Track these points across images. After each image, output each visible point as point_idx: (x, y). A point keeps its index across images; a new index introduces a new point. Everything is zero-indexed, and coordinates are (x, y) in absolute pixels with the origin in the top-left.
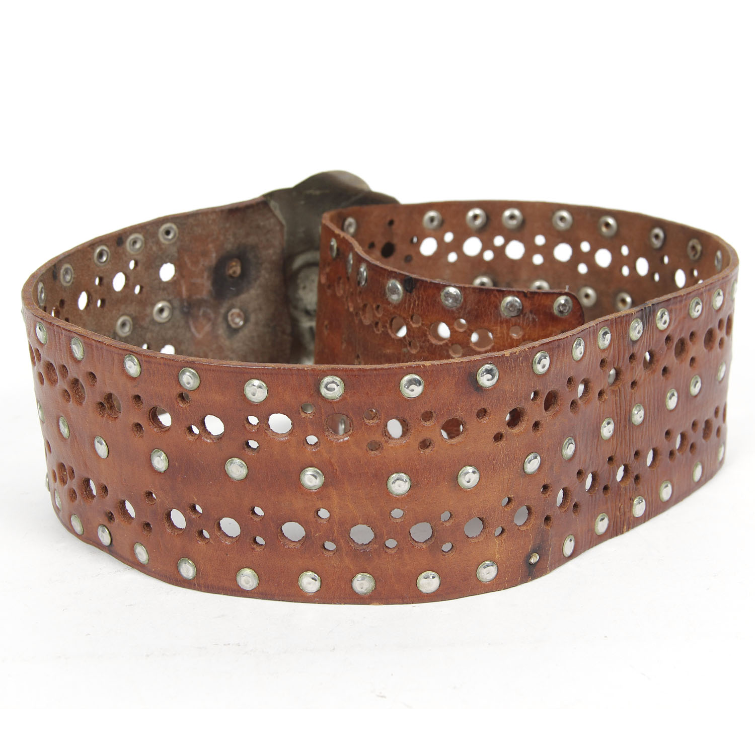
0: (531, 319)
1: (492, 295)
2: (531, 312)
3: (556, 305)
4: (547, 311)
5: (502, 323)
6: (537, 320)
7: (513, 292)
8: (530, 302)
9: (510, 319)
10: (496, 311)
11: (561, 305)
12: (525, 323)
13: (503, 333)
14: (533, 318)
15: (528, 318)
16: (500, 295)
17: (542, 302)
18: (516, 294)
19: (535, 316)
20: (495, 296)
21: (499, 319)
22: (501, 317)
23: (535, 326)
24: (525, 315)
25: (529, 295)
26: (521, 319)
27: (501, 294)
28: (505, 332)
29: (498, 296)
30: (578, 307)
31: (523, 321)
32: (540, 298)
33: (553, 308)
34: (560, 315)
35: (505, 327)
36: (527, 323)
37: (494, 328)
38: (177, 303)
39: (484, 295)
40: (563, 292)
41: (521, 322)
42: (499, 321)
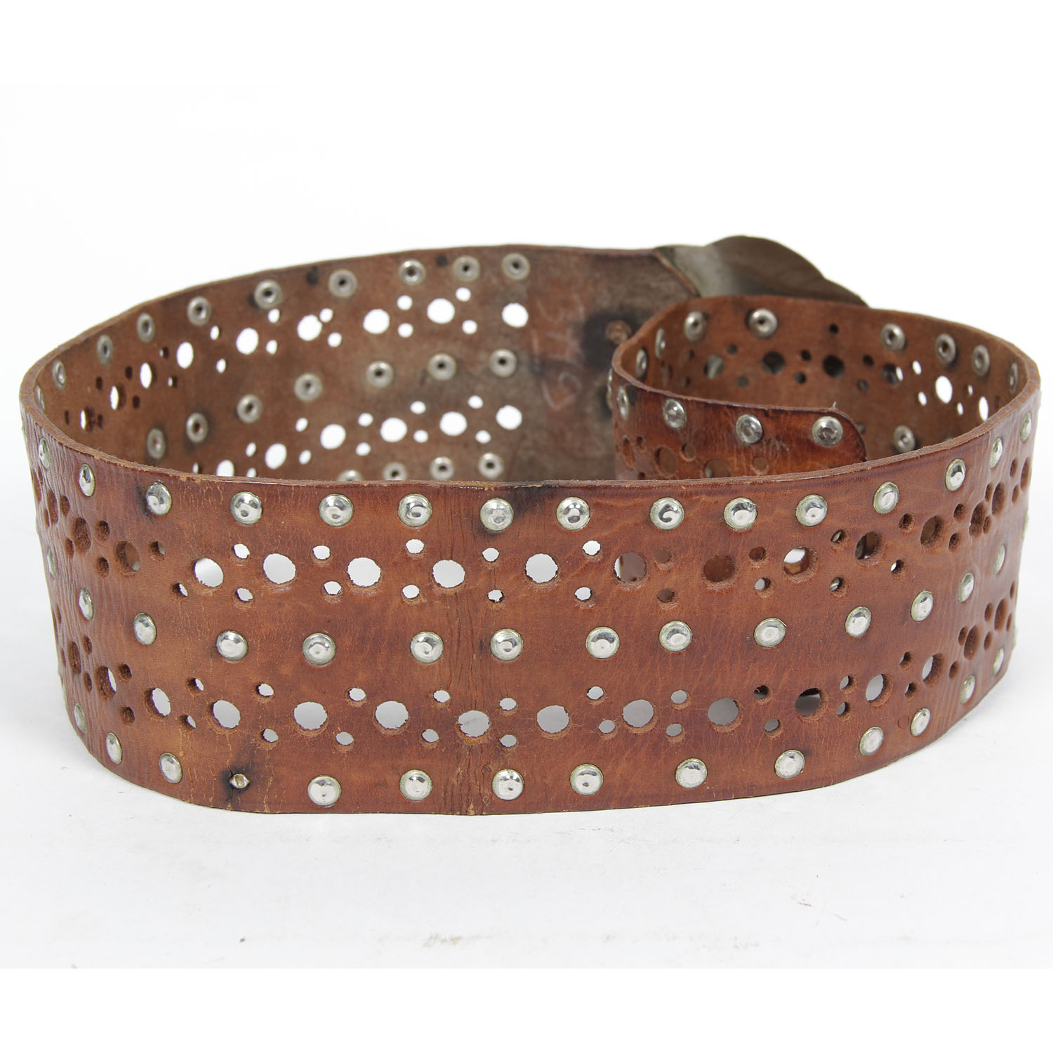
0: (778, 448)
1: (722, 413)
2: (778, 438)
3: (815, 429)
4: (803, 437)
5: (739, 452)
6: (788, 450)
7: (749, 409)
8: (774, 424)
9: (749, 447)
10: (730, 435)
11: (823, 430)
12: (770, 454)
13: (742, 466)
14: (781, 447)
15: (774, 446)
16: (732, 413)
17: (792, 424)
18: (754, 412)
19: (784, 445)
20: (726, 414)
21: (735, 446)
22: (737, 443)
23: (785, 458)
24: (769, 442)
25: (770, 414)
26: (765, 447)
27: (734, 413)
28: (744, 464)
29: (729, 414)
30: (851, 434)
31: (768, 450)
32: (788, 418)
33: (811, 433)
34: (822, 444)
35: (744, 458)
36: (773, 454)
37: (729, 459)
38: (524, 357)
39: (711, 412)
40: (825, 412)
41: (765, 452)
42: (735, 450)
